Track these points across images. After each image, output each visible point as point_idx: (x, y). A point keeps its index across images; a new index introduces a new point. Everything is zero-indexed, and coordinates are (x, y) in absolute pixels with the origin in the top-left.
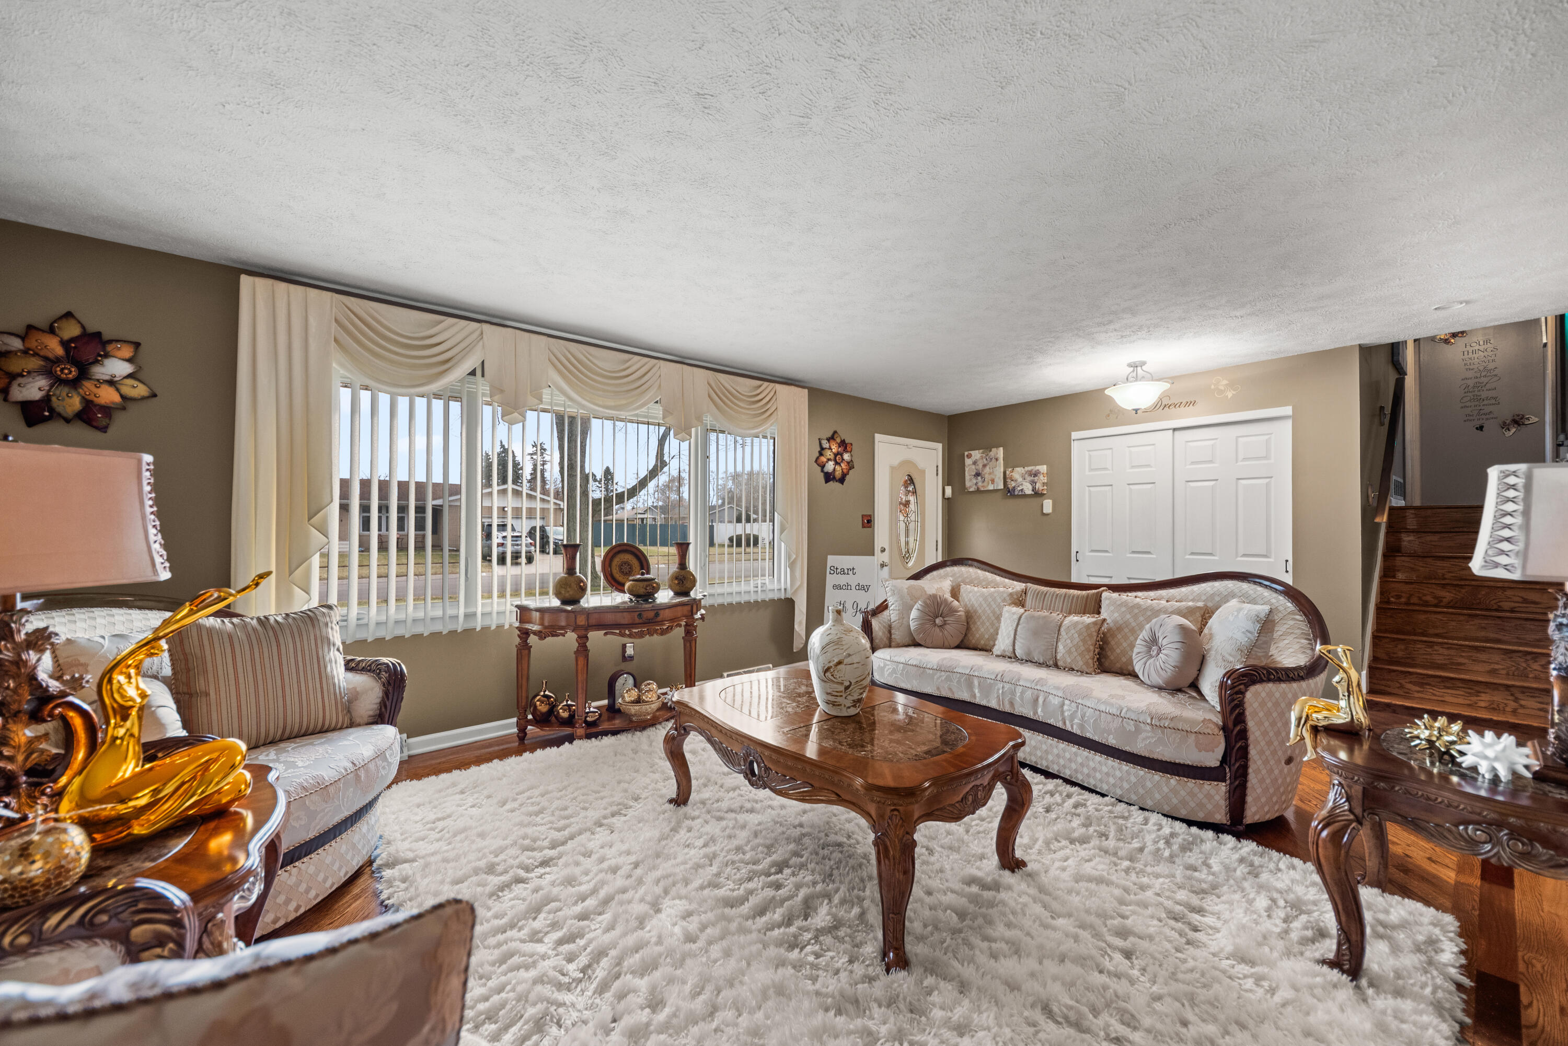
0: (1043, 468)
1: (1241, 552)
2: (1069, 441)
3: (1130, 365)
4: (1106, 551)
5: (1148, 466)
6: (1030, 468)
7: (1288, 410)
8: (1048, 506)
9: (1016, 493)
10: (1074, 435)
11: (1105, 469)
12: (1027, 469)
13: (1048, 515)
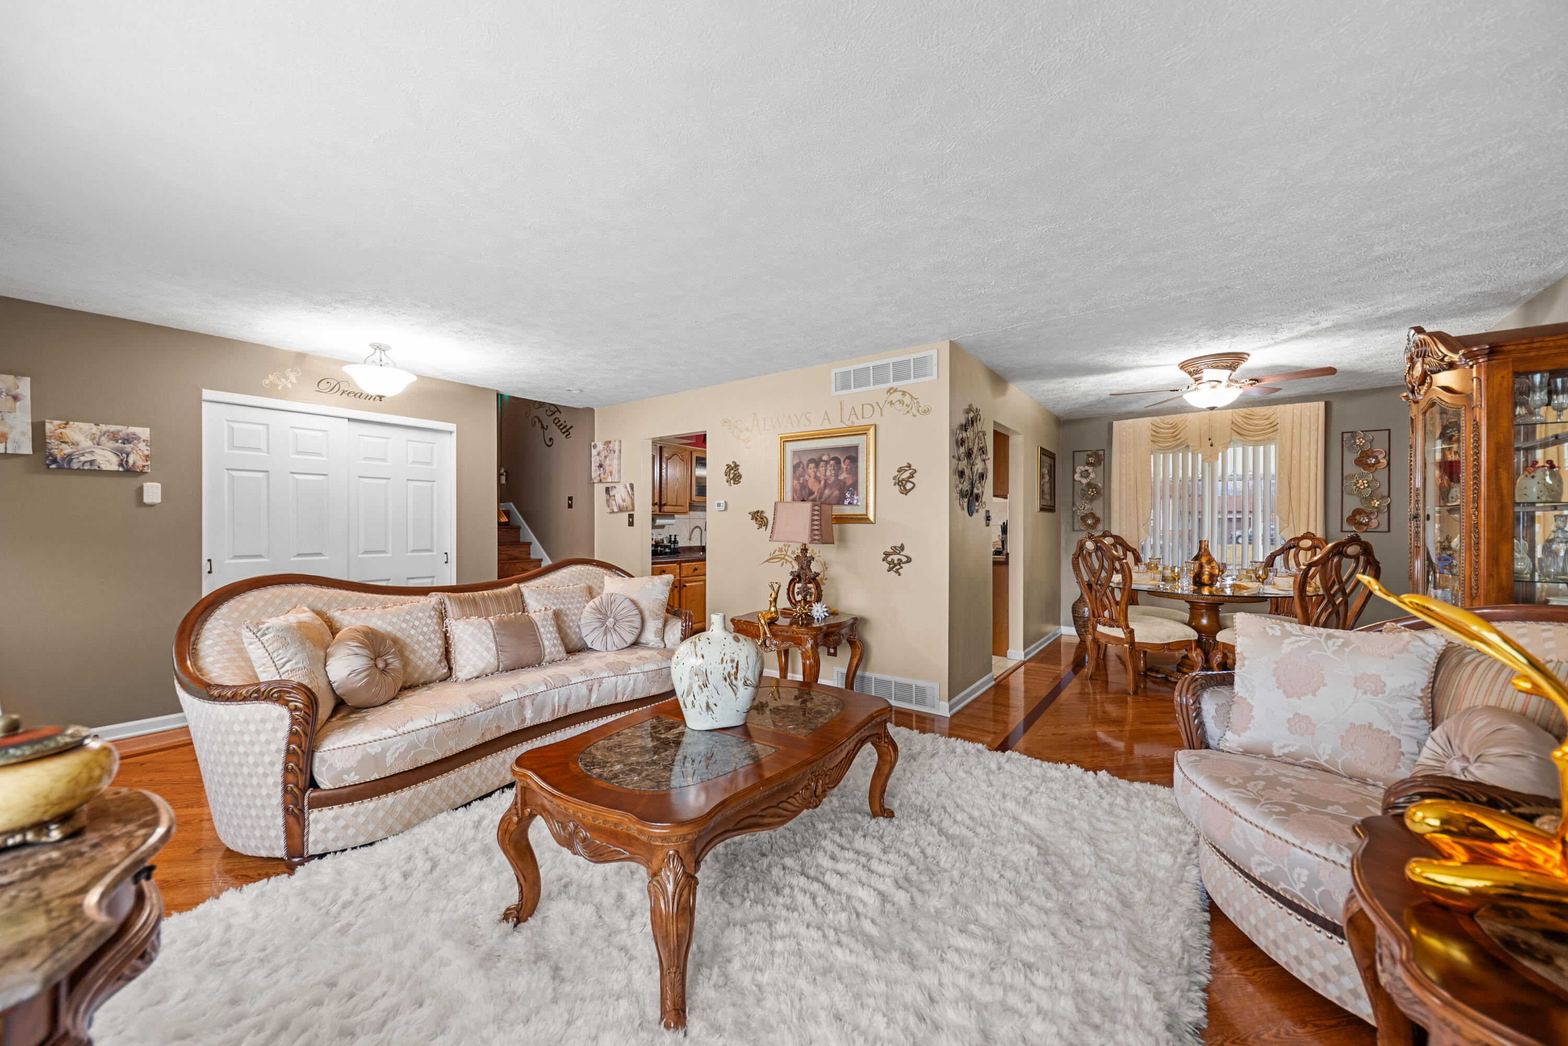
0: (144, 433)
1: (411, 547)
2: (200, 400)
3: (372, 345)
4: (260, 556)
5: (319, 454)
6: (113, 428)
7: (452, 427)
8: (153, 492)
9: (75, 465)
10: (207, 394)
11: (259, 449)
12: (103, 427)
13: (152, 505)
